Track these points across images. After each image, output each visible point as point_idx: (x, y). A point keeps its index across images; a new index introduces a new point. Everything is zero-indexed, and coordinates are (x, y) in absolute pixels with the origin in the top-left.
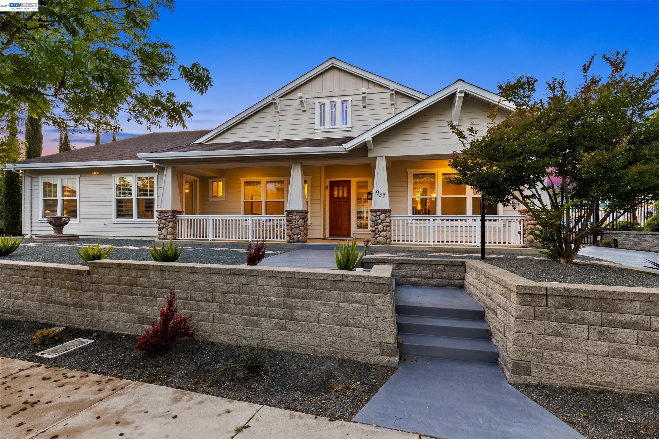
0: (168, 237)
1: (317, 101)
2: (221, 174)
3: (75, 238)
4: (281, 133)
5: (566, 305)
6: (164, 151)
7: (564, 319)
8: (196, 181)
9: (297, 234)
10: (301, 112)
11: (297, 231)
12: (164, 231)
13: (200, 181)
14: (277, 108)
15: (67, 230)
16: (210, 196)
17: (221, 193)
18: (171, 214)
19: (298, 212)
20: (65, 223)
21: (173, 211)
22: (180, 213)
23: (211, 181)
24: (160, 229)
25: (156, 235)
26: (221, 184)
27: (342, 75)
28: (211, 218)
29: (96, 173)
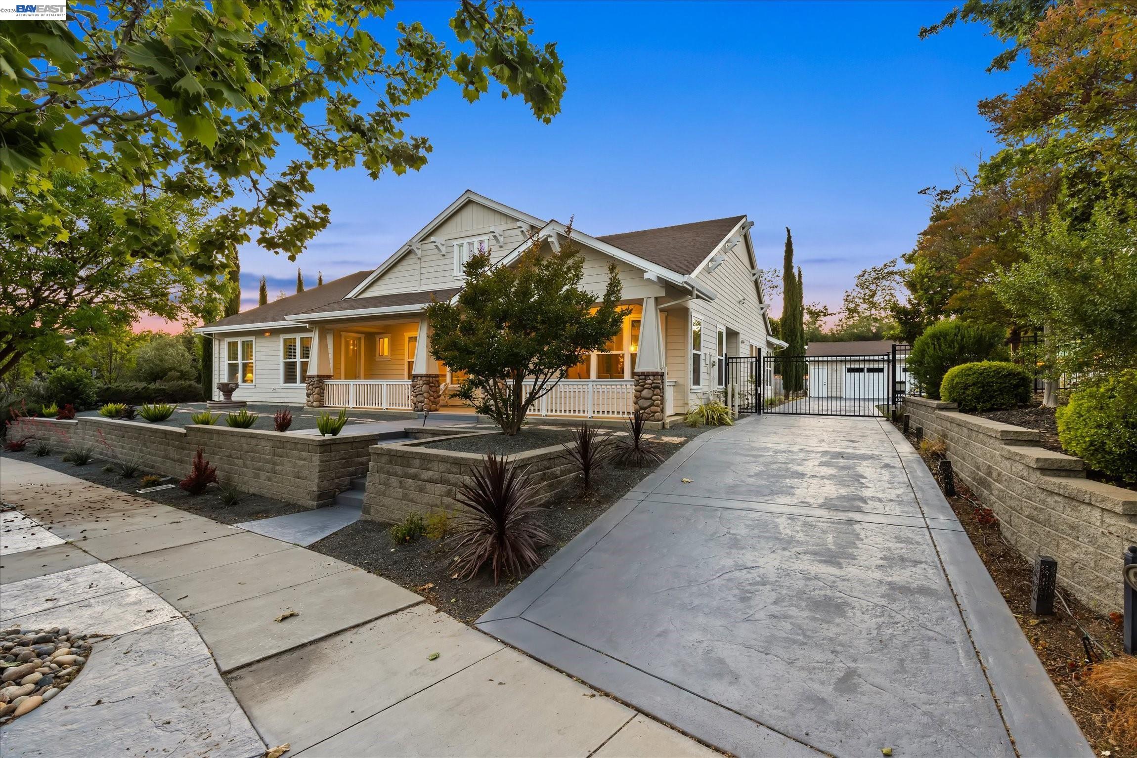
0: (315, 404)
1: (455, 243)
2: (385, 331)
3: (242, 404)
4: (423, 282)
5: (390, 462)
6: (307, 312)
7: (388, 473)
8: (360, 339)
9: (422, 402)
10: (440, 257)
11: (420, 398)
12: (311, 398)
13: (365, 338)
14: (416, 254)
15: (236, 396)
16: (377, 355)
17: (386, 353)
18: (316, 379)
19: (422, 376)
20: (234, 390)
21: (318, 376)
22: (329, 377)
23: (377, 337)
24: (308, 395)
25: (305, 401)
26: (386, 340)
27: (480, 209)
28: (384, 383)
29: (267, 334)
